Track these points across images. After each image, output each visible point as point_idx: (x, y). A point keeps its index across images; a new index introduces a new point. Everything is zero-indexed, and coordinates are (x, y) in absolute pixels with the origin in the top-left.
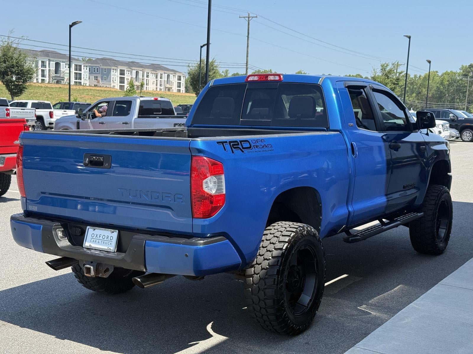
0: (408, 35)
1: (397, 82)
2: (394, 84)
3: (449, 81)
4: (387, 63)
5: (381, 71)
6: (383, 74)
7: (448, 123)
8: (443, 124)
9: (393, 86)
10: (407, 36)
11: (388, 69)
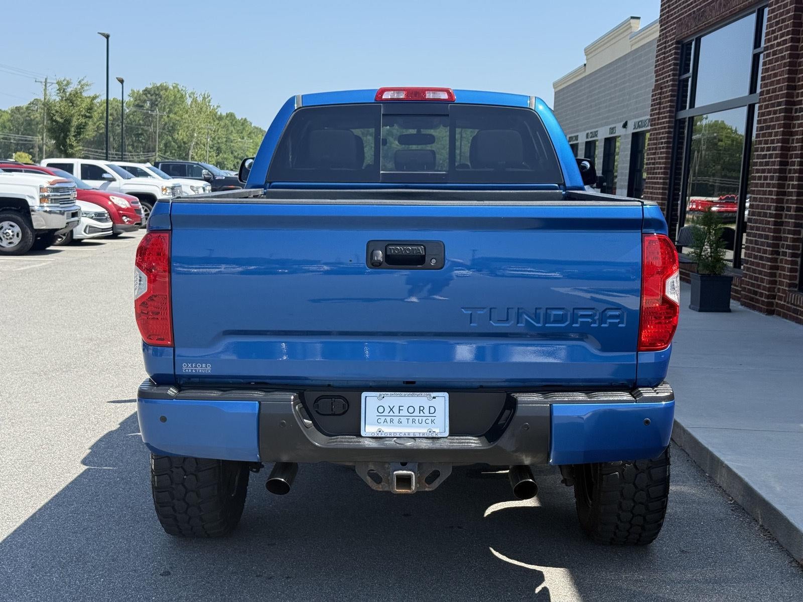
0: (106, 32)
1: (89, 113)
2: (86, 117)
3: (113, 115)
4: (67, 79)
5: (58, 92)
6: (62, 98)
7: (209, 184)
8: (204, 186)
9: (84, 121)
10: (103, 34)
11: (69, 90)
